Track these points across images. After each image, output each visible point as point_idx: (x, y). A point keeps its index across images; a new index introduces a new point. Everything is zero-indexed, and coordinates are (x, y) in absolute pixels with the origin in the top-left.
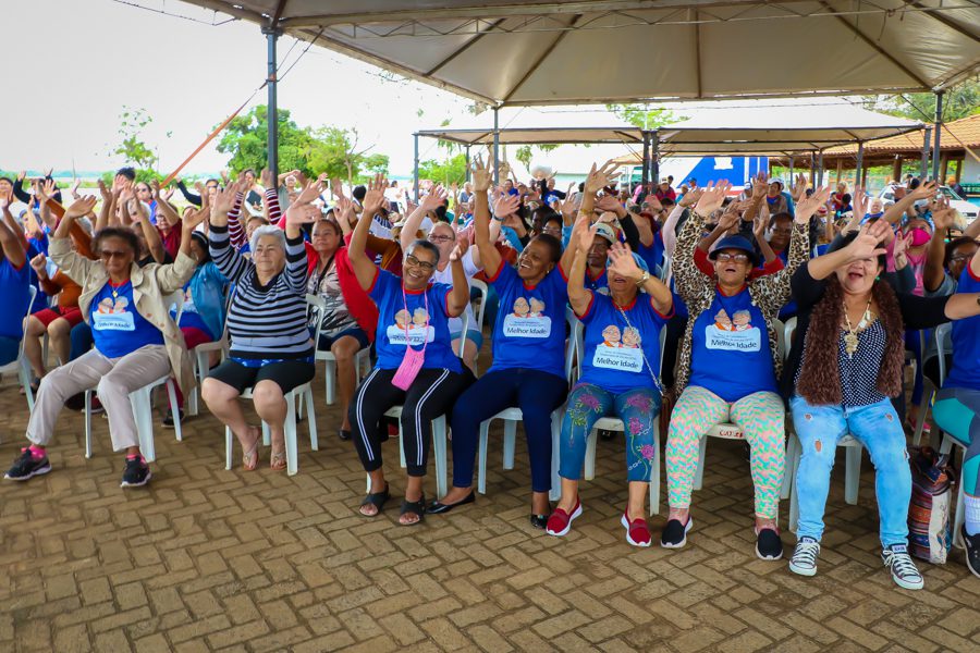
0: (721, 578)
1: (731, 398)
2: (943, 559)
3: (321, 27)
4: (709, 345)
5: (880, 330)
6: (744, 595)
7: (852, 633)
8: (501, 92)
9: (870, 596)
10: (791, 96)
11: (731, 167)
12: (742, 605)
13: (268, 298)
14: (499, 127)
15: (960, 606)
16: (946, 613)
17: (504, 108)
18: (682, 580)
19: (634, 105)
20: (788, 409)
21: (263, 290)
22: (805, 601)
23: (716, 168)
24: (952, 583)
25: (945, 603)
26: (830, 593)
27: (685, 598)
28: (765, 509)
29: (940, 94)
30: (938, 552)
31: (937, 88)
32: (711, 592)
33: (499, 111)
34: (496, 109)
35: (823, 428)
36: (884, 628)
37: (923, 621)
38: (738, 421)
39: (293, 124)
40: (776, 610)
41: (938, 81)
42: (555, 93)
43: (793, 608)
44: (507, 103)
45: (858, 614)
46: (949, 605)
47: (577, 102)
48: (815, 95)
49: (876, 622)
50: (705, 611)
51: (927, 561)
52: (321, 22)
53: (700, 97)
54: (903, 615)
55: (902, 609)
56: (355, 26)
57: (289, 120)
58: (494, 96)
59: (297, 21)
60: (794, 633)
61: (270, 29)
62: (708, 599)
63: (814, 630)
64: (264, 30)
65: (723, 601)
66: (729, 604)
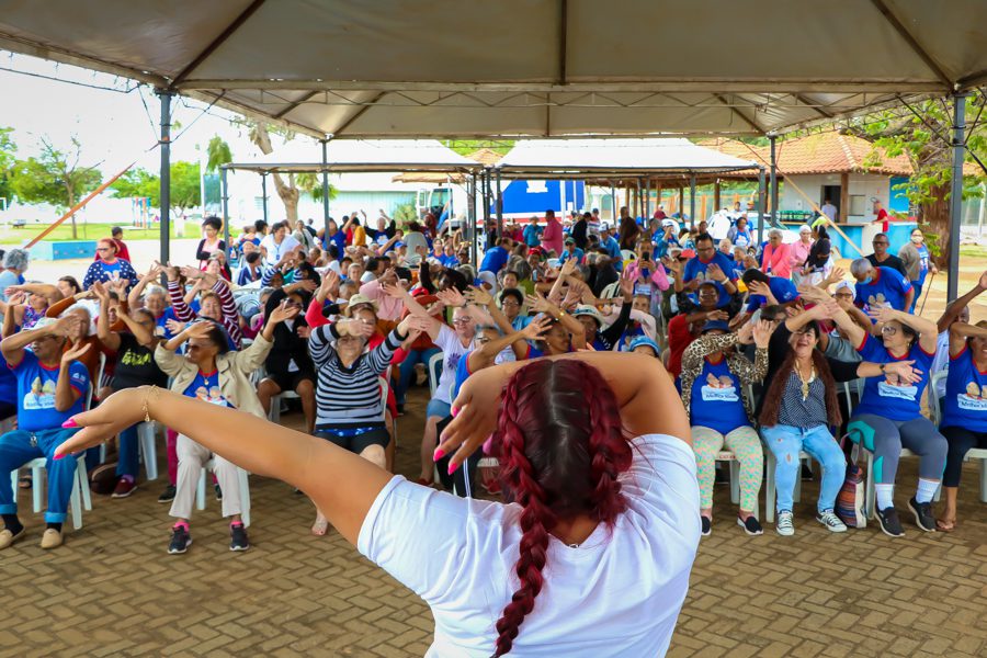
1: (724, 433)
2: (864, 525)
3: (224, 90)
4: (705, 398)
5: (820, 382)
6: (759, 556)
7: (827, 566)
8: (330, 123)
9: (830, 548)
10: (637, 137)
11: (545, 190)
12: (761, 561)
13: (356, 379)
14: (329, 161)
15: (879, 547)
16: (873, 551)
17: (333, 141)
20: (761, 437)
21: (350, 372)
22: (795, 555)
23: (529, 191)
24: (872, 537)
25: (870, 547)
27: (728, 560)
28: (749, 505)
29: (773, 139)
30: (861, 520)
31: (772, 133)
32: (738, 557)
33: (327, 144)
34: (324, 142)
35: (789, 446)
36: (843, 561)
37: (862, 556)
38: (731, 448)
40: (780, 561)
41: (772, 128)
42: (393, 127)
43: (790, 559)
44: (338, 135)
45: (826, 557)
46: (874, 547)
47: (417, 137)
48: (660, 136)
49: (838, 560)
50: (740, 566)
51: (855, 527)
52: (225, 85)
53: (547, 136)
54: (851, 555)
55: (850, 552)
56: (262, 90)
58: (323, 128)
59: (196, 84)
60: (796, 570)
61: (167, 90)
62: (740, 561)
63: (806, 567)
64: (159, 91)
65: (748, 560)
66: (752, 562)
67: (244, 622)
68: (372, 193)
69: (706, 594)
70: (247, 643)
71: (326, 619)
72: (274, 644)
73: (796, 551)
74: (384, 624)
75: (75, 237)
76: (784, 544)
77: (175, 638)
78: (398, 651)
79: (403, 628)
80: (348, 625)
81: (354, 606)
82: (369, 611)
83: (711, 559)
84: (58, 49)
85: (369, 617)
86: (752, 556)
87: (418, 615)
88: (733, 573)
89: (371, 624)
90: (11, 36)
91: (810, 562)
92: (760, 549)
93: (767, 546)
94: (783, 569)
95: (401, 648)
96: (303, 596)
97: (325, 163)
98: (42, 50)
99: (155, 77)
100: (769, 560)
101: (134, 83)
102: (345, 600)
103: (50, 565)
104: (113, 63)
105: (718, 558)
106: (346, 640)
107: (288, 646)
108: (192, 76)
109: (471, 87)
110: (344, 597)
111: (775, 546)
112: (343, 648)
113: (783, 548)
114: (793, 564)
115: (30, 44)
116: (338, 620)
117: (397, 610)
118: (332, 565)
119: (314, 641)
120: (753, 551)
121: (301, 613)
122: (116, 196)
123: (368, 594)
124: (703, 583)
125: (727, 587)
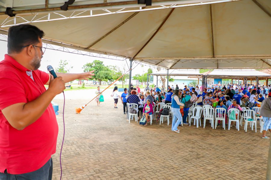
0: (241, 169)
12: (245, 173)
18: (235, 169)
19: (202, 70)
26: (260, 172)
32: (240, 171)
33: (169, 70)
34: (168, 70)
39: (103, 65)
40: (251, 173)
42: (182, 67)
44: (171, 68)
47: (188, 69)
50: (239, 173)
52: (143, 59)
53: (218, 68)
56: (150, 60)
57: (103, 64)
58: (168, 67)
59: (137, 58)
60: (254, 176)
61: (131, 60)
62: (240, 172)
63: (257, 176)
64: (130, 60)
65: (242, 172)
66: (243, 172)
67: (123, 168)
68: (184, 80)
69: (228, 178)
70: (121, 172)
71: (139, 170)
72: (127, 173)
73: (256, 172)
74: (151, 173)
75: (123, 87)
76: (254, 169)
77: (109, 169)
78: (151, 179)
79: (154, 174)
80: (143, 172)
81: (146, 168)
82: (149, 169)
83: (232, 170)
84: (109, 53)
85: (148, 171)
86: (244, 171)
87: (158, 172)
88: (237, 174)
89: (148, 172)
90: (100, 51)
91: (259, 175)
92: (246, 170)
93: (249, 169)
94: (251, 176)
95: (152, 179)
96: (137, 164)
97: (168, 74)
98: (106, 53)
99: (129, 58)
100: (248, 173)
101: (125, 59)
102: (145, 166)
103: (93, 151)
104: (120, 55)
105: (235, 170)
106: (141, 175)
107: (129, 174)
108: (136, 57)
109: (193, 59)
110: (144, 166)
111: (251, 170)
112: (140, 177)
113: (253, 170)
114: (254, 175)
115: (103, 52)
116: (141, 170)
117: (154, 170)
118: (145, 159)
119: (134, 174)
120: (244, 170)
121: (135, 168)
122: (134, 79)
123: (150, 166)
124: (228, 176)
125: (234, 178)
